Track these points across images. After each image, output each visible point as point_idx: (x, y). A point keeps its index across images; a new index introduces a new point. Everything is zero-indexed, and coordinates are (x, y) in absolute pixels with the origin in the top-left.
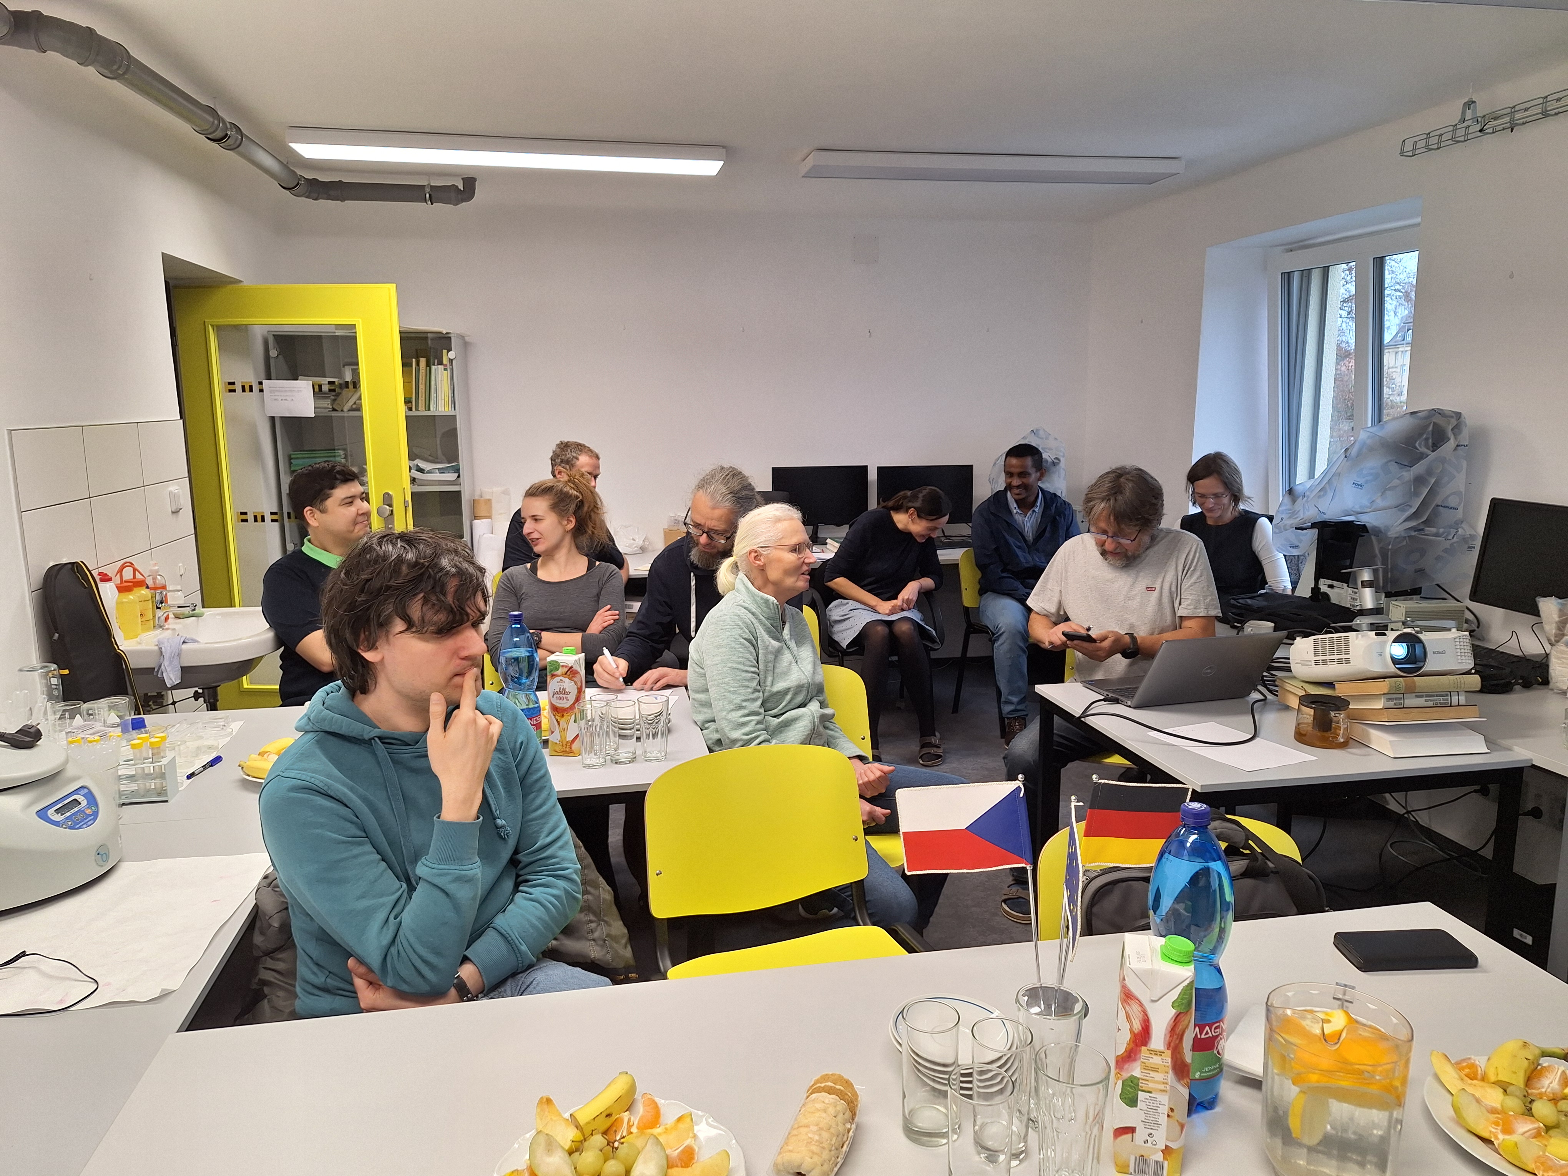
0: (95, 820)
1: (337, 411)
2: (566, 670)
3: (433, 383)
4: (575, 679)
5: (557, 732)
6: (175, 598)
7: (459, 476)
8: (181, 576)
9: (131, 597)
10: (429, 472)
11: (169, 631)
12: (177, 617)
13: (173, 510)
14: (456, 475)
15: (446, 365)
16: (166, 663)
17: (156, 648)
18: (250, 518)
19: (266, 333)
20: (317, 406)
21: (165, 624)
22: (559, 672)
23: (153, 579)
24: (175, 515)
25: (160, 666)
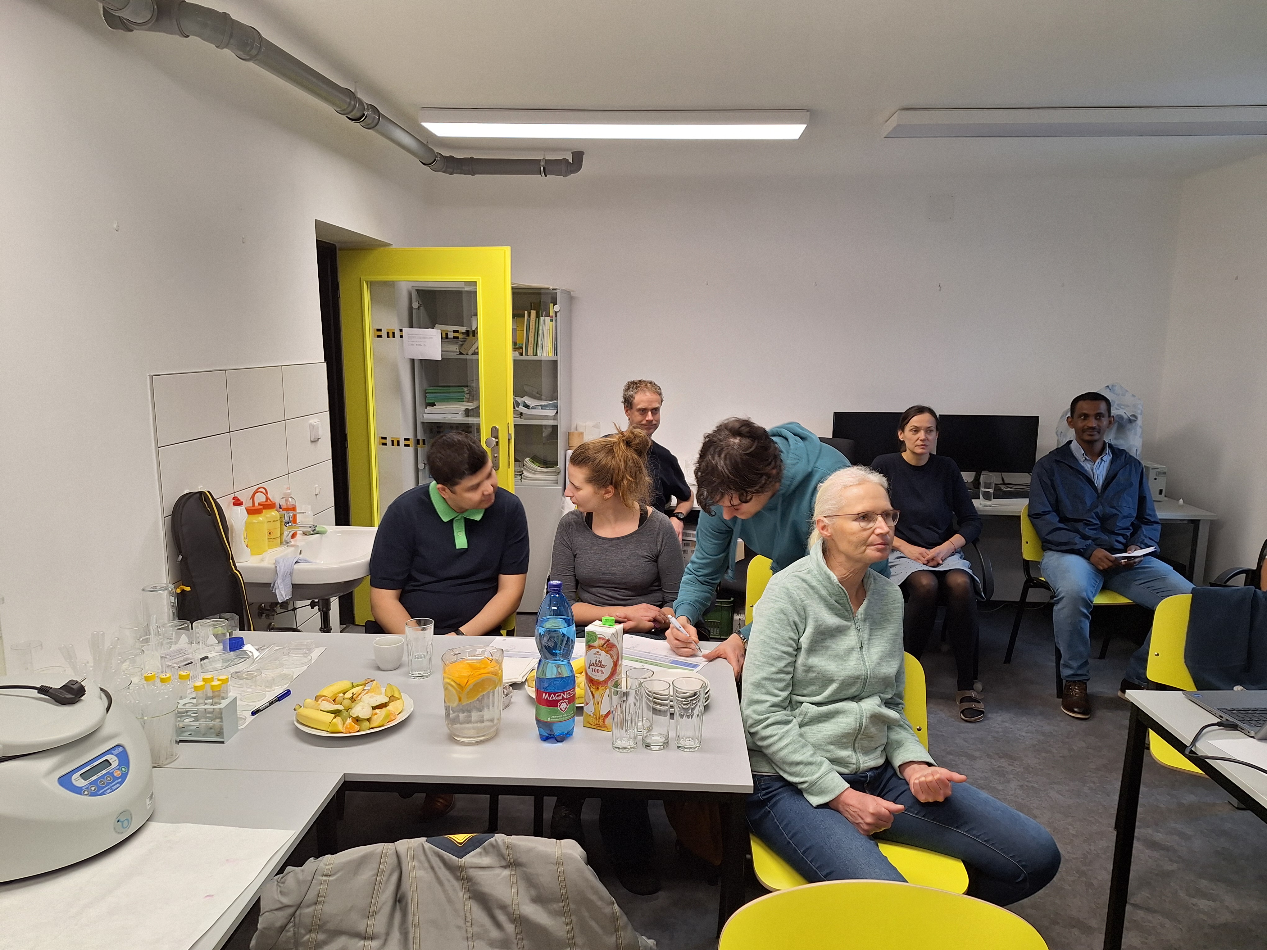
0: (121, 783)
1: (463, 354)
2: (603, 642)
3: (540, 332)
4: (611, 652)
5: (591, 704)
6: (305, 518)
7: (557, 413)
8: (316, 495)
9: (261, 519)
10: (533, 408)
11: (293, 548)
12: (305, 534)
13: (312, 440)
14: (555, 411)
15: (552, 317)
16: (279, 581)
17: (273, 566)
18: (389, 442)
19: (410, 288)
20: (444, 349)
21: (291, 540)
22: (596, 644)
23: (286, 500)
24: (314, 444)
25: (275, 583)
